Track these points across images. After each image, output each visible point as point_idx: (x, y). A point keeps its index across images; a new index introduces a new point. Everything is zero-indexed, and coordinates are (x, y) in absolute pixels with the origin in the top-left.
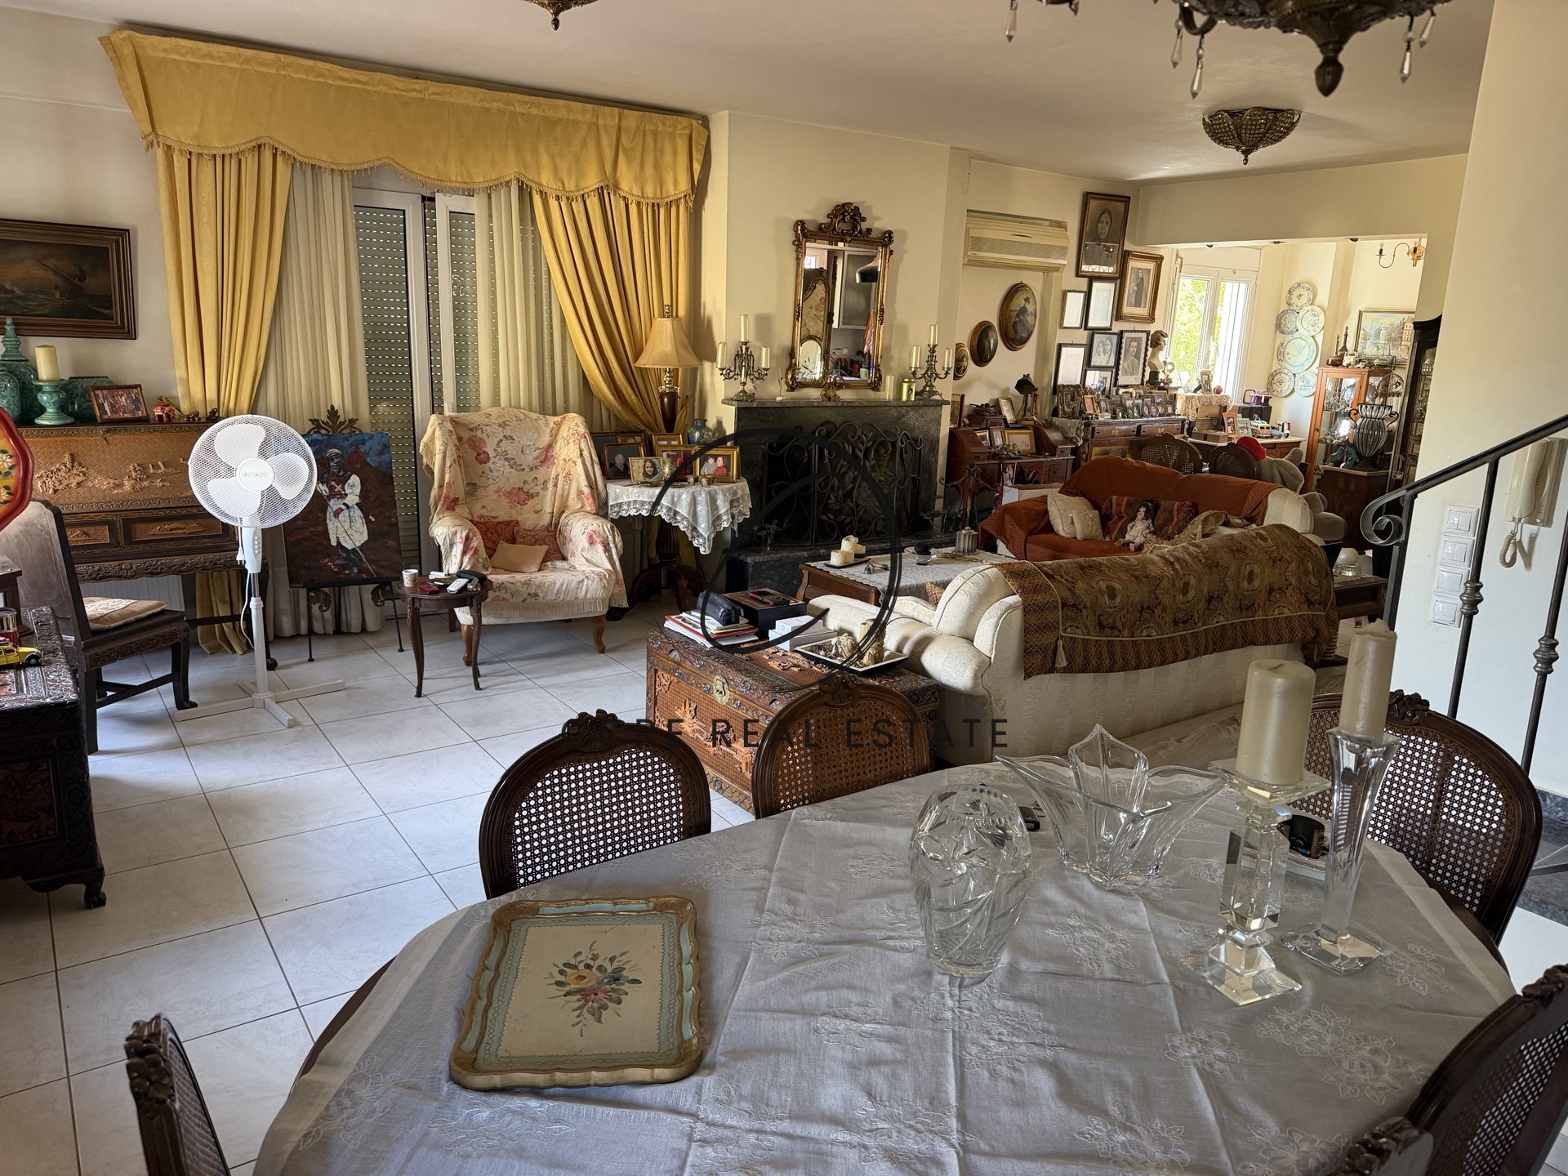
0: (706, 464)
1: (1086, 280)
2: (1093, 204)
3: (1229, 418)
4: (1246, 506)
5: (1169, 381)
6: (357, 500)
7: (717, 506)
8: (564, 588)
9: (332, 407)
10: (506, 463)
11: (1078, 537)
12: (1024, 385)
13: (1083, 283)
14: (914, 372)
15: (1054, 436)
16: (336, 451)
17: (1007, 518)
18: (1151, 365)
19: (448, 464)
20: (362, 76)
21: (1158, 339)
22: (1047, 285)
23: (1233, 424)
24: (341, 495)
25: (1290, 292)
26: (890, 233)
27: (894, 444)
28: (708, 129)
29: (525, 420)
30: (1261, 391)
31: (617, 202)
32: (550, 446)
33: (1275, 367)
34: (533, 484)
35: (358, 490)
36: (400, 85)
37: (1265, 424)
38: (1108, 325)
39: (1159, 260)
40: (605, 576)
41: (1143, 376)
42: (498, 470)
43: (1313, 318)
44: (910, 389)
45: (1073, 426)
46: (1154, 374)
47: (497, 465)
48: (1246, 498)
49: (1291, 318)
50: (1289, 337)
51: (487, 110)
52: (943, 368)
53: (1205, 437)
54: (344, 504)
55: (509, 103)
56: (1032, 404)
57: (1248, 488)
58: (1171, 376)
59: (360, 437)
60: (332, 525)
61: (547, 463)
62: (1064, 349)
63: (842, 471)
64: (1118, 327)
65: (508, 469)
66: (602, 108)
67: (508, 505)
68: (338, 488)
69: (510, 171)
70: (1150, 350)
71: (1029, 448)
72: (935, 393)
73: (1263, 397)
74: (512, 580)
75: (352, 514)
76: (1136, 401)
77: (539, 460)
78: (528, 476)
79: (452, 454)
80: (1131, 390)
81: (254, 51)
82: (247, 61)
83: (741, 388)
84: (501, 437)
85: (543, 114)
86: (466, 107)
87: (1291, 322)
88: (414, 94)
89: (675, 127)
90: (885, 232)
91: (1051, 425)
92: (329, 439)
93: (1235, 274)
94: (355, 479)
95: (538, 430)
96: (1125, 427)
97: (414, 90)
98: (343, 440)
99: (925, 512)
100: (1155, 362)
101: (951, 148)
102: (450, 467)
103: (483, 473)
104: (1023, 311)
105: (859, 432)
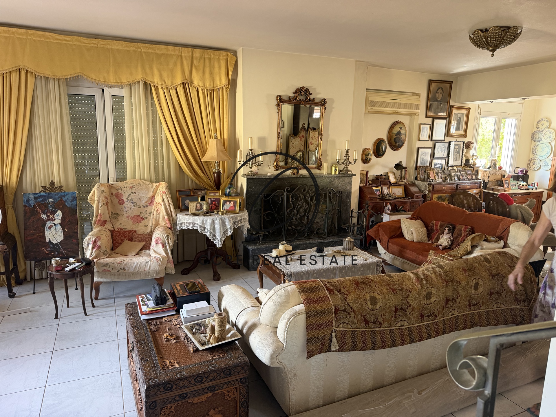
0: (225, 205)
1: (431, 119)
2: (433, 85)
3: (505, 181)
4: (498, 231)
5: (474, 164)
6: (60, 221)
7: (226, 225)
8: (138, 265)
9: (52, 181)
10: (132, 204)
11: (415, 241)
12: (398, 166)
13: (430, 121)
14: (338, 161)
15: (413, 189)
16: (52, 200)
17: (380, 229)
18: (465, 156)
19: (100, 206)
20: (67, 38)
21: (469, 145)
22: (411, 122)
23: (508, 184)
24: (52, 219)
25: (538, 123)
26: (325, 100)
27: (326, 194)
28: (236, 57)
29: (143, 185)
30: (524, 167)
31: (192, 89)
32: (153, 197)
33: (531, 156)
34: (145, 214)
35: (60, 217)
36: (86, 41)
37: (525, 183)
38: (443, 139)
39: (468, 109)
40: (160, 260)
41: (462, 161)
42: (128, 208)
43: (550, 134)
44: (336, 169)
45: (423, 185)
46: (467, 161)
47: (128, 205)
48: (499, 226)
49: (538, 134)
50: (538, 143)
51: (128, 51)
52: (353, 160)
53: (493, 190)
54: (53, 223)
55: (139, 48)
56: (404, 175)
57: (501, 220)
58: (476, 161)
59: (63, 194)
60: (47, 233)
61: (152, 204)
62: (420, 150)
63: (299, 207)
64: (448, 140)
65: (133, 207)
66: (183, 49)
67: (132, 223)
68: (51, 216)
69: (139, 77)
70: (465, 150)
71: (402, 195)
72: (349, 171)
73: (524, 170)
74: (113, 262)
75: (57, 228)
76: (457, 173)
77: (148, 203)
78: (143, 210)
79: (103, 201)
80: (454, 168)
81: (16, 29)
82: (13, 33)
83: (250, 170)
84: (130, 193)
85: (155, 52)
86: (118, 50)
87: (539, 136)
88: (93, 45)
89: (219, 56)
90: (322, 100)
91: (414, 185)
92: (49, 195)
93: (509, 115)
94: (59, 213)
95: (148, 190)
96: (449, 185)
97: (93, 43)
98: (55, 195)
99: (344, 224)
100: (467, 155)
101: (356, 61)
102: (101, 207)
103: (122, 209)
104: (399, 133)
105: (307, 189)
